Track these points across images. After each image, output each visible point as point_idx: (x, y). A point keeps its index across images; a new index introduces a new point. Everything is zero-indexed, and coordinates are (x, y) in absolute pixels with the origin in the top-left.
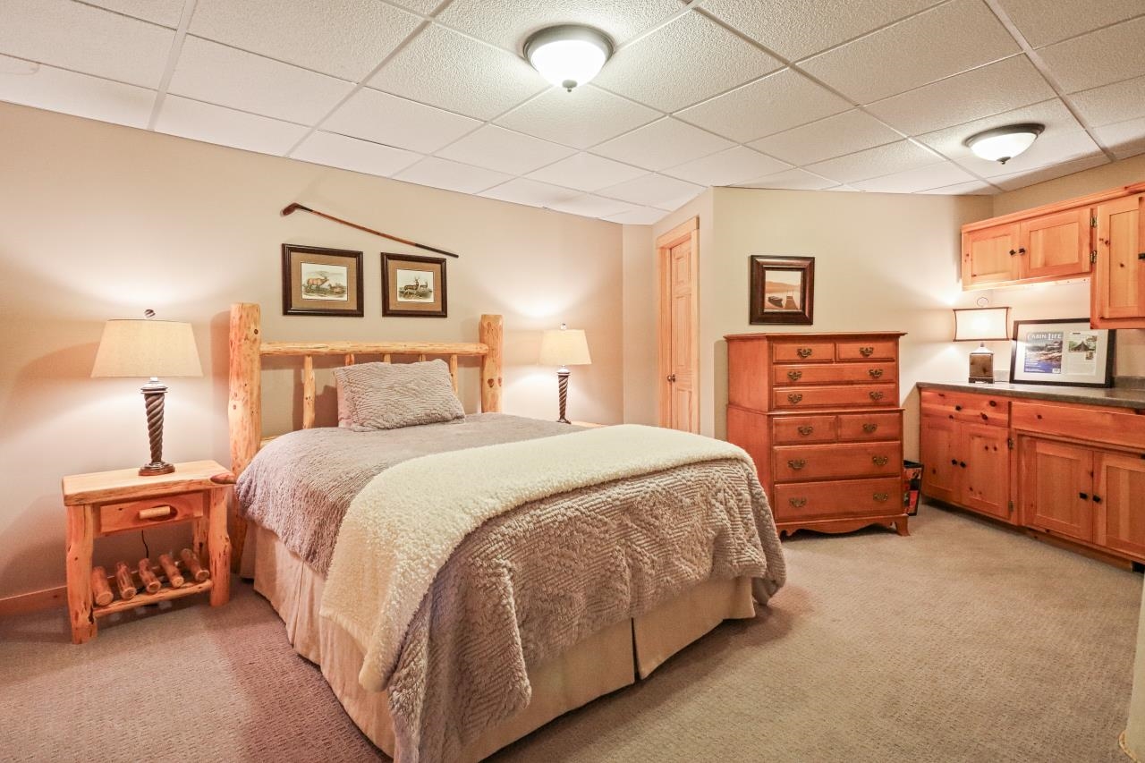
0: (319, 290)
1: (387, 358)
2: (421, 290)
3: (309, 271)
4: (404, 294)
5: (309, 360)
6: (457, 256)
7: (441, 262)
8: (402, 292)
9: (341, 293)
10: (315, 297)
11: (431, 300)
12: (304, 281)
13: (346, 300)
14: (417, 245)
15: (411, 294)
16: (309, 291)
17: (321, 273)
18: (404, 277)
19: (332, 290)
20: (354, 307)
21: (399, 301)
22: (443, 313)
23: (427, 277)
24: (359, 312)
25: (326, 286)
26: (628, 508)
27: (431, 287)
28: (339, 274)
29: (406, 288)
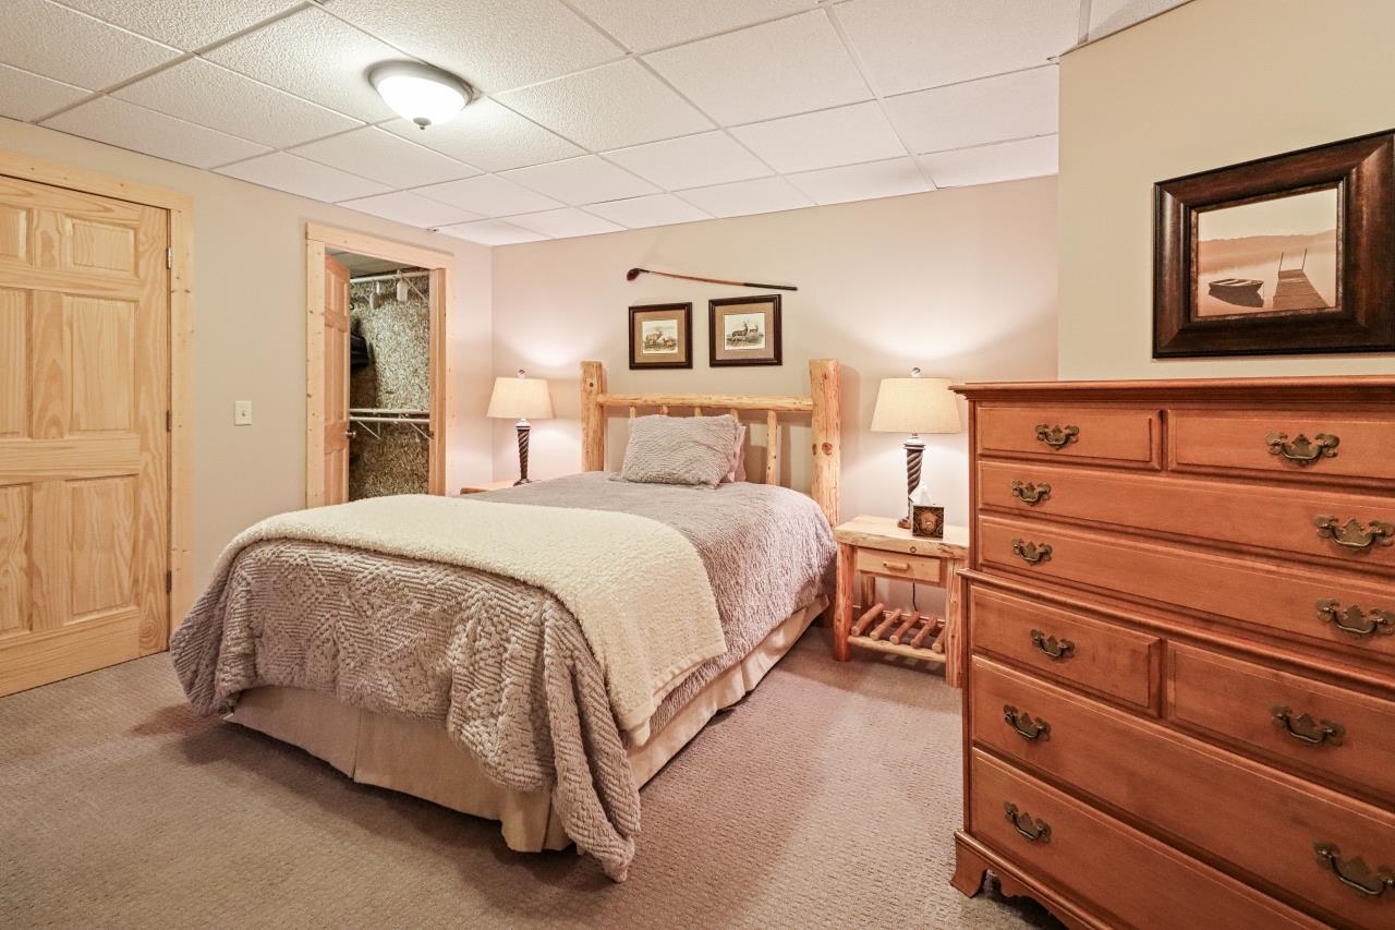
0: (655, 345)
1: (697, 411)
2: (750, 335)
3: (648, 327)
4: (731, 341)
5: (632, 410)
6: (794, 289)
7: (776, 301)
8: (729, 340)
9: (672, 346)
10: (652, 351)
11: (761, 345)
12: (644, 339)
13: (677, 353)
14: (746, 285)
15: (739, 340)
16: (648, 346)
17: (657, 329)
18: (731, 322)
19: (666, 344)
20: (683, 359)
21: (726, 350)
22: (777, 360)
23: (758, 320)
24: (688, 364)
25: (660, 340)
26: (343, 578)
27: (762, 330)
28: (671, 327)
29: (734, 334)
